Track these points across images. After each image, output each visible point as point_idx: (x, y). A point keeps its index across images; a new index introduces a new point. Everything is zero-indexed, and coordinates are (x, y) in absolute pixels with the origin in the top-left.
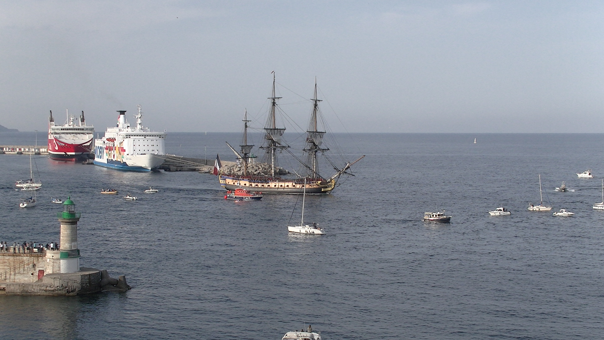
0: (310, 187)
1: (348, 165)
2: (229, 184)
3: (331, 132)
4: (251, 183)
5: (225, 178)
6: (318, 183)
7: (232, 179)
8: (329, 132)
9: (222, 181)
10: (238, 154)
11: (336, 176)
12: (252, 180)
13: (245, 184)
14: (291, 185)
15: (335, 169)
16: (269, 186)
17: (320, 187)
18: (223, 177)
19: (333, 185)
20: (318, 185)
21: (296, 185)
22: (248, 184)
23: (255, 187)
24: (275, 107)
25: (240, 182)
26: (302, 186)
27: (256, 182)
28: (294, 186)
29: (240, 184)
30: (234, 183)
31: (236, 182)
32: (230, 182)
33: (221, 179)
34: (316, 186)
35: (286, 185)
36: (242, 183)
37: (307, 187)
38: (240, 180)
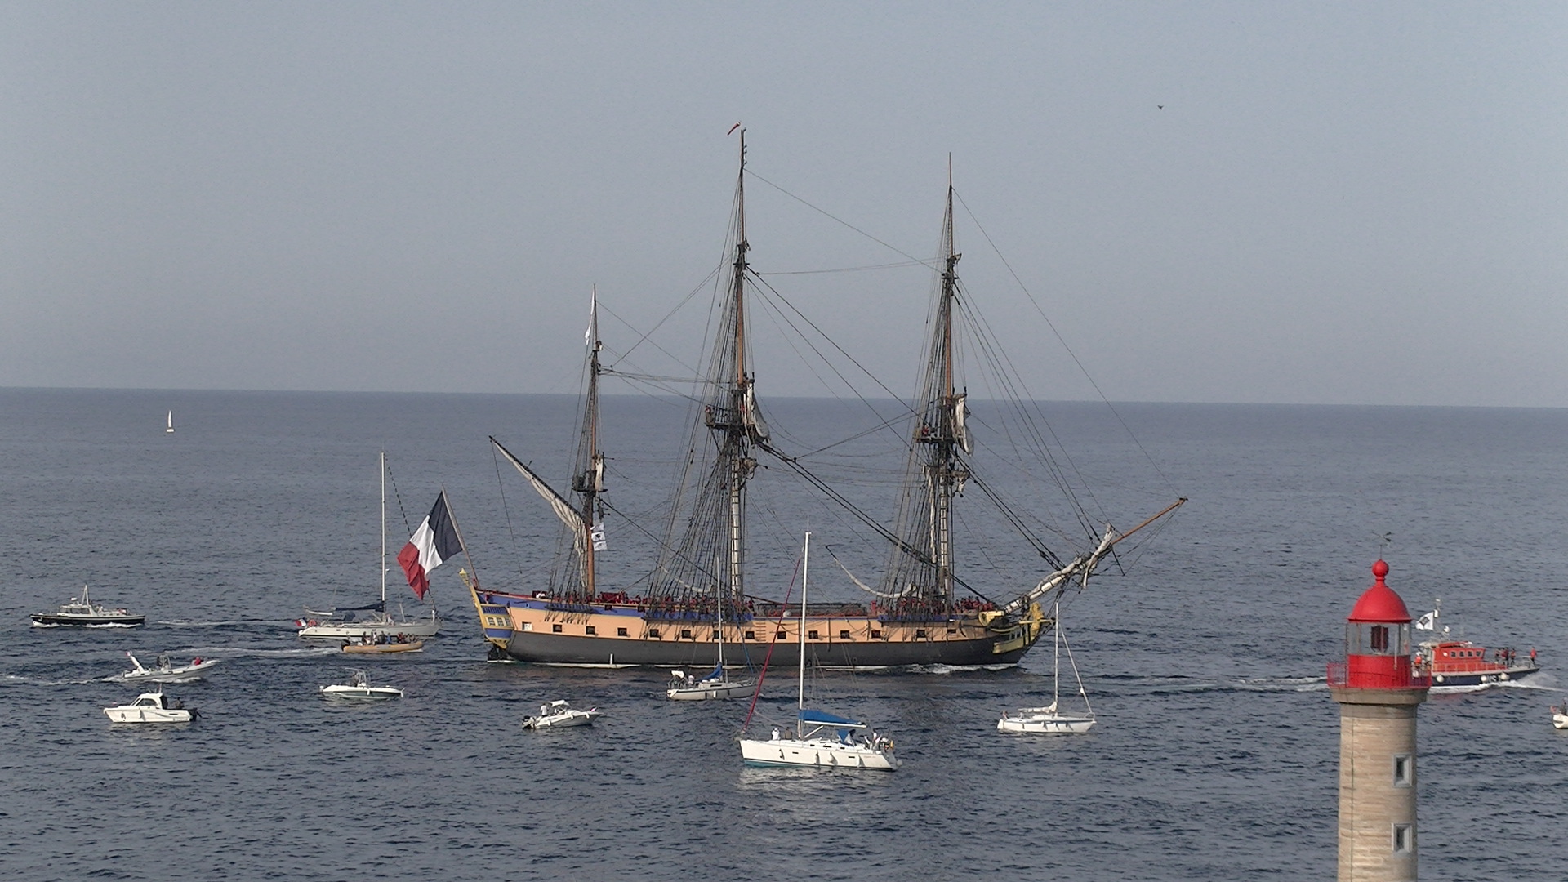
0: (953, 637)
1: (1107, 537)
2: (528, 628)
3: (1024, 397)
4: (653, 626)
5: (505, 605)
6: (984, 617)
7: (547, 608)
8: (1015, 398)
9: (495, 617)
10: (552, 496)
11: (1048, 585)
12: (656, 609)
13: (622, 632)
14: (859, 630)
15: (1044, 555)
16: (750, 635)
17: (990, 635)
18: (494, 601)
19: (1035, 626)
20: (987, 629)
21: (884, 630)
22: (636, 628)
23: (675, 643)
24: (745, 283)
25: (594, 620)
26: (915, 632)
27: (678, 621)
28: (876, 634)
29: (591, 630)
30: (557, 628)
31: (568, 620)
32: (532, 621)
33: (485, 610)
34: (979, 634)
35: (836, 632)
36: (606, 626)
37: (937, 638)
38: (592, 612)
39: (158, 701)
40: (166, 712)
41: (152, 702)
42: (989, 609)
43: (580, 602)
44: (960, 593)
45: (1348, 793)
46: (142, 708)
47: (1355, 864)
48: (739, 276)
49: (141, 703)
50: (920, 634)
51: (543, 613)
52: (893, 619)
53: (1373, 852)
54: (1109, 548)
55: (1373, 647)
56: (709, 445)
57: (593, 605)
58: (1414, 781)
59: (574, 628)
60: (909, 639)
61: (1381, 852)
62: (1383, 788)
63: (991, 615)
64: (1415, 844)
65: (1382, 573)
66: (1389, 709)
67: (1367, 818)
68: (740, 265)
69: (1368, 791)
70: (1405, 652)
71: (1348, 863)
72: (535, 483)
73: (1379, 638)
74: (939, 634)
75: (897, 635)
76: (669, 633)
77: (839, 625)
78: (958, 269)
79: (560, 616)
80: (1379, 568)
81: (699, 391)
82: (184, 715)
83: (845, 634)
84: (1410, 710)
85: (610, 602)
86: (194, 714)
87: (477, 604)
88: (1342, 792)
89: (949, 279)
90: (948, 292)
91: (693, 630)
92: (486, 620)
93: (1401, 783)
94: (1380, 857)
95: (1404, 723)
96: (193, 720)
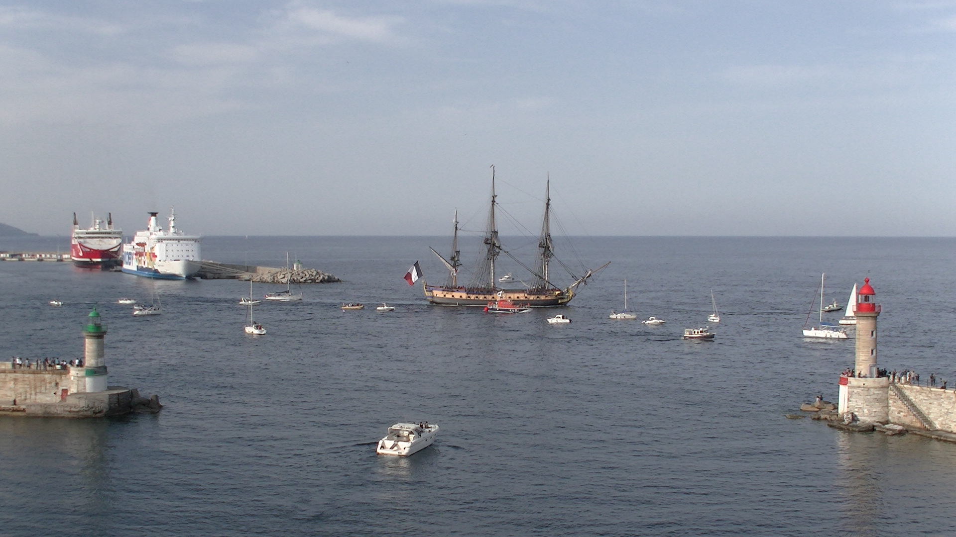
0: (547, 299)
1: (590, 272)
2: (438, 296)
4: (469, 295)
5: (432, 290)
6: (555, 293)
9: (429, 293)
10: (445, 261)
11: (574, 285)
12: (469, 291)
13: (461, 297)
14: (522, 296)
15: (573, 277)
16: (493, 298)
17: (557, 298)
18: (430, 289)
19: (571, 296)
20: (556, 296)
21: (528, 296)
22: (464, 296)
23: (474, 300)
24: (495, 206)
25: (454, 294)
26: (536, 297)
27: (476, 294)
28: (526, 297)
29: (453, 296)
30: (444, 296)
31: (448, 293)
32: (438, 294)
33: (427, 291)
34: (554, 298)
35: (516, 297)
36: (457, 295)
37: (542, 299)
38: (453, 291)
39: (561, 318)
40: (564, 320)
41: (560, 318)
42: (557, 291)
43: (450, 289)
44: (551, 287)
45: (858, 340)
46: (557, 319)
47: (860, 359)
48: (493, 204)
49: (557, 318)
50: (538, 297)
51: (441, 292)
52: (531, 293)
53: (865, 356)
54: (590, 275)
55: (865, 301)
56: (486, 248)
57: (454, 290)
58: (876, 337)
59: (449, 296)
60: (535, 299)
61: (867, 356)
62: (868, 339)
63: (557, 293)
64: (876, 354)
65: (867, 281)
66: (870, 318)
67: (863, 347)
68: (493, 201)
69: (863, 339)
70: (873, 303)
71: (858, 359)
72: (441, 258)
73: (867, 299)
74: (543, 298)
75: (532, 298)
76: (473, 297)
77: (517, 295)
78: (550, 202)
79: (445, 293)
80: (867, 280)
81: (481, 234)
82: (568, 321)
83: (518, 297)
84: (875, 318)
85: (459, 289)
86: (570, 321)
87: (425, 290)
88: (856, 340)
89: (548, 204)
90: (547, 207)
91: (479, 296)
92: (426, 293)
93: (873, 337)
94: (867, 357)
95: (874, 321)
96: (570, 322)
